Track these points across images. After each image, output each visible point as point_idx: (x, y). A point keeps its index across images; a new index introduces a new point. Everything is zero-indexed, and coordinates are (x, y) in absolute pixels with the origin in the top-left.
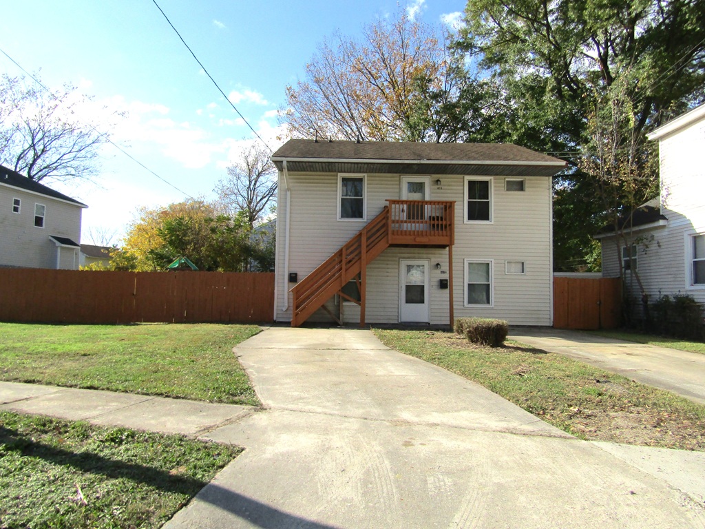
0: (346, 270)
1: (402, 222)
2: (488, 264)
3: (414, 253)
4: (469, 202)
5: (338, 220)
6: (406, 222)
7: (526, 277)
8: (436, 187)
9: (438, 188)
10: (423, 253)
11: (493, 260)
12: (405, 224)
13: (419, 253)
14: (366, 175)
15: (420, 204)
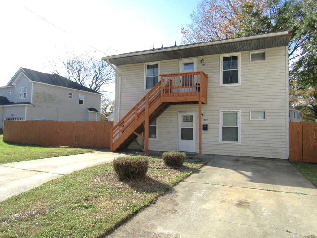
0: (137, 120)
1: (178, 87)
2: (237, 113)
3: (187, 108)
4: (223, 72)
5: (144, 90)
6: (181, 87)
7: (265, 122)
8: (201, 64)
9: (203, 65)
10: (192, 108)
11: (240, 111)
12: (181, 89)
13: (190, 108)
14: (159, 62)
15: (190, 75)
